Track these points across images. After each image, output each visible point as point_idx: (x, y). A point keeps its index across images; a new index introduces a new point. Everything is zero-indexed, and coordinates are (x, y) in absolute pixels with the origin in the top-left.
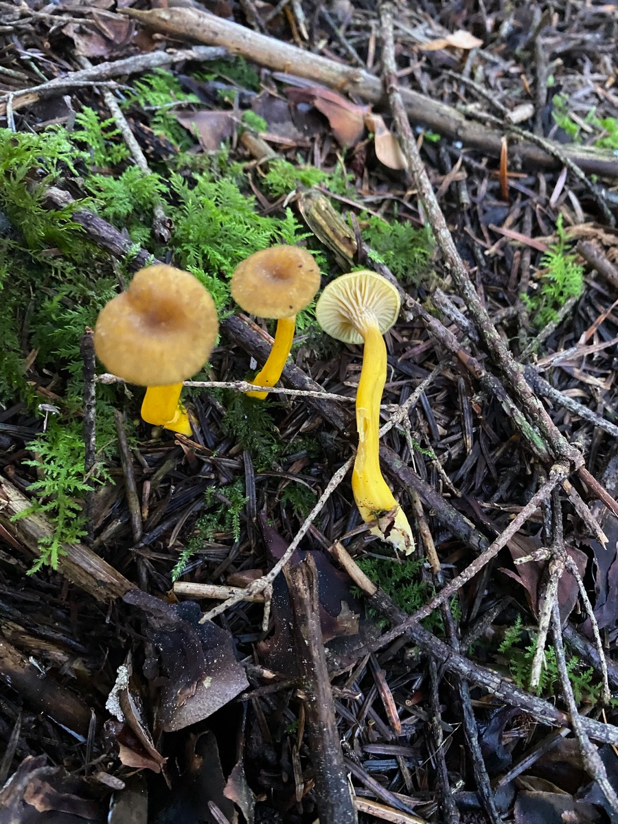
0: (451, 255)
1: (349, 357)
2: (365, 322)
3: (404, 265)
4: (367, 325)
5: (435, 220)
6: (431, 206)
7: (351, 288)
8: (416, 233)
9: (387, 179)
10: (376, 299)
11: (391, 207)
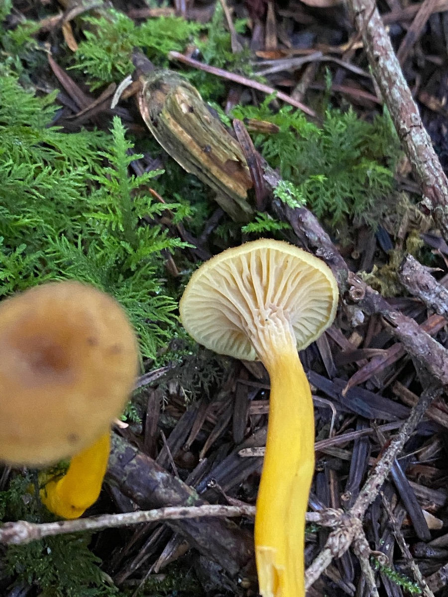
0: (432, 182)
1: (250, 389)
2: (270, 343)
3: (348, 194)
4: (272, 349)
5: (400, 111)
6: (392, 83)
7: (241, 272)
8: (368, 126)
9: (310, 19)
10: (290, 289)
11: (319, 76)
